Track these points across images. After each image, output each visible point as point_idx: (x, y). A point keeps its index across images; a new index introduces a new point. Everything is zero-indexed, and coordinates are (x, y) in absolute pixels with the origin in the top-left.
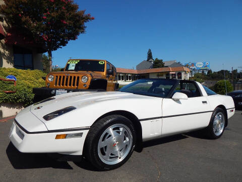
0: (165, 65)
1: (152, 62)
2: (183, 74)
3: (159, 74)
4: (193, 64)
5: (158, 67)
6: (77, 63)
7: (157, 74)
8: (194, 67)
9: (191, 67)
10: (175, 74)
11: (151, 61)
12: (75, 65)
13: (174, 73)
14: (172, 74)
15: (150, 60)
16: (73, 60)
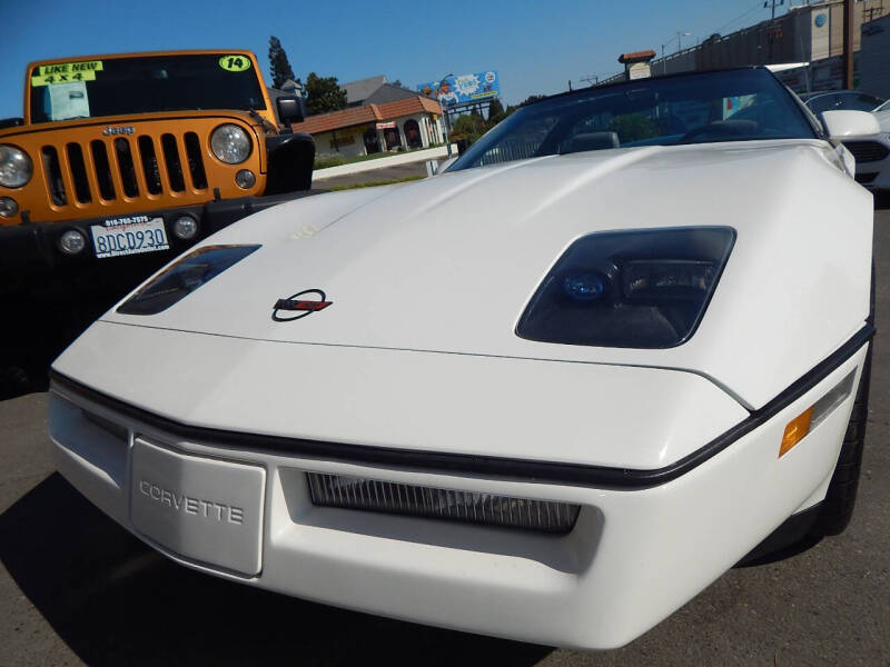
0: (351, 98)
1: (298, 93)
2: (423, 123)
3: (339, 136)
4: (446, 85)
5: (327, 109)
6: (90, 75)
7: (330, 137)
8: (452, 95)
9: (441, 97)
10: (395, 130)
11: (292, 89)
12: (82, 88)
13: (391, 125)
14: (387, 131)
15: (289, 84)
16: (58, 65)
